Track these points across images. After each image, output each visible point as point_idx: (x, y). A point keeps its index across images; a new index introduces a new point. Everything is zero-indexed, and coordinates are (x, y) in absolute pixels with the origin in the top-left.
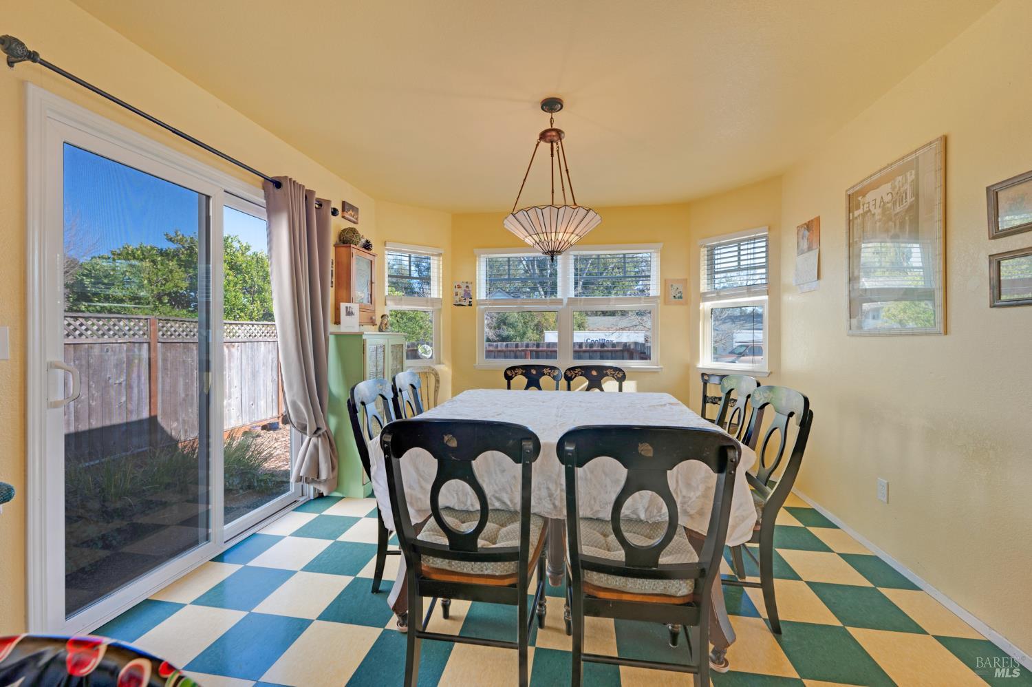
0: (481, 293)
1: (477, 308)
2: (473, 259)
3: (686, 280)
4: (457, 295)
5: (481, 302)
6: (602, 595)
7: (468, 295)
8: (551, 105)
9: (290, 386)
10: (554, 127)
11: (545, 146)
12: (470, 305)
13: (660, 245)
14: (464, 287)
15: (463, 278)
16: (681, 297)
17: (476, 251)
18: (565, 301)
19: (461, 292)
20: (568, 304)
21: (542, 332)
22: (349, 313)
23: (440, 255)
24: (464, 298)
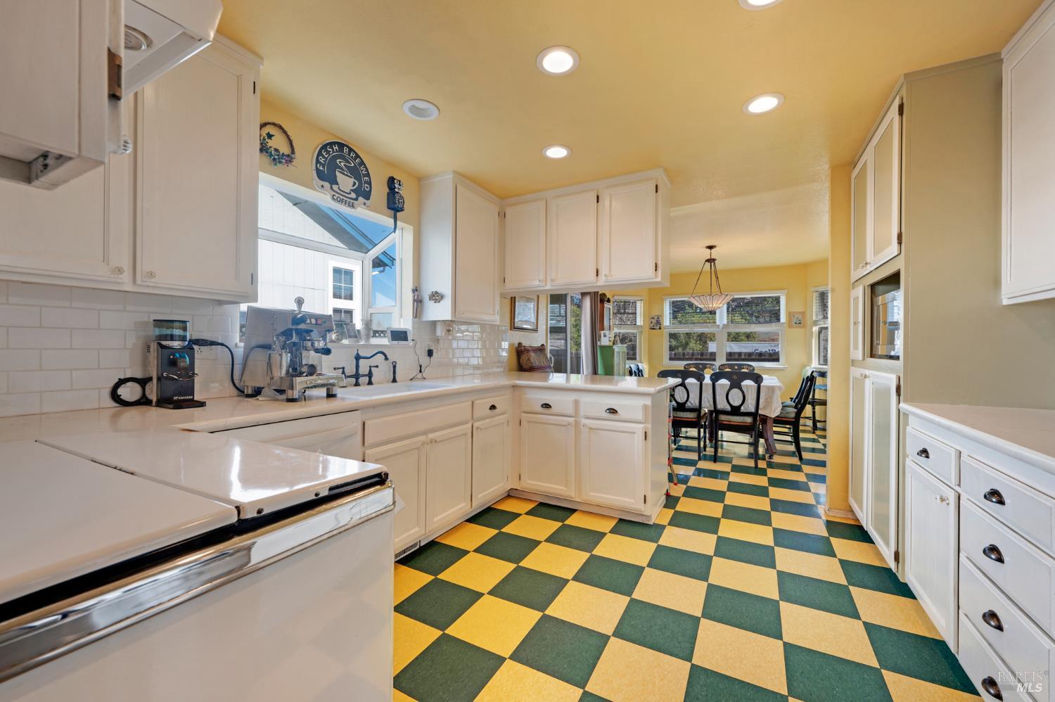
0: (667, 321)
1: (664, 331)
2: (662, 301)
3: (804, 312)
4: (652, 323)
5: (666, 327)
6: (724, 422)
7: (659, 323)
8: (711, 247)
9: (587, 368)
10: (712, 257)
11: (708, 264)
12: (660, 329)
13: (786, 291)
14: (656, 319)
15: (655, 313)
16: (800, 323)
17: (664, 297)
18: (721, 326)
19: (654, 321)
20: (723, 328)
21: (705, 342)
22: (605, 336)
23: (641, 300)
24: (656, 324)
